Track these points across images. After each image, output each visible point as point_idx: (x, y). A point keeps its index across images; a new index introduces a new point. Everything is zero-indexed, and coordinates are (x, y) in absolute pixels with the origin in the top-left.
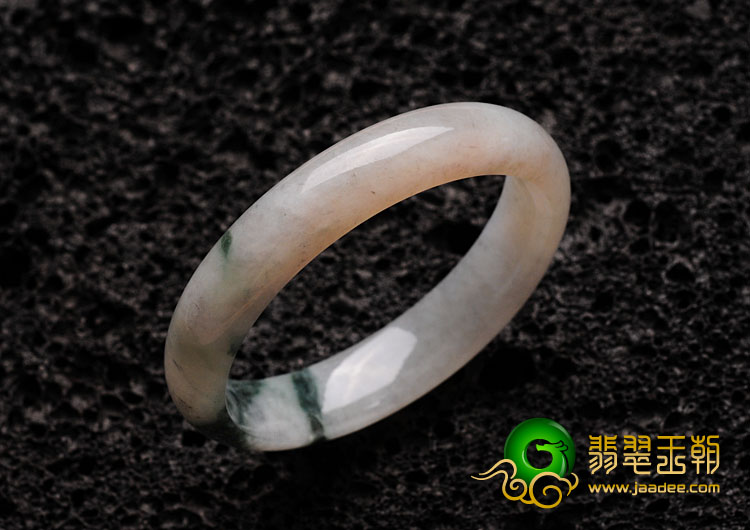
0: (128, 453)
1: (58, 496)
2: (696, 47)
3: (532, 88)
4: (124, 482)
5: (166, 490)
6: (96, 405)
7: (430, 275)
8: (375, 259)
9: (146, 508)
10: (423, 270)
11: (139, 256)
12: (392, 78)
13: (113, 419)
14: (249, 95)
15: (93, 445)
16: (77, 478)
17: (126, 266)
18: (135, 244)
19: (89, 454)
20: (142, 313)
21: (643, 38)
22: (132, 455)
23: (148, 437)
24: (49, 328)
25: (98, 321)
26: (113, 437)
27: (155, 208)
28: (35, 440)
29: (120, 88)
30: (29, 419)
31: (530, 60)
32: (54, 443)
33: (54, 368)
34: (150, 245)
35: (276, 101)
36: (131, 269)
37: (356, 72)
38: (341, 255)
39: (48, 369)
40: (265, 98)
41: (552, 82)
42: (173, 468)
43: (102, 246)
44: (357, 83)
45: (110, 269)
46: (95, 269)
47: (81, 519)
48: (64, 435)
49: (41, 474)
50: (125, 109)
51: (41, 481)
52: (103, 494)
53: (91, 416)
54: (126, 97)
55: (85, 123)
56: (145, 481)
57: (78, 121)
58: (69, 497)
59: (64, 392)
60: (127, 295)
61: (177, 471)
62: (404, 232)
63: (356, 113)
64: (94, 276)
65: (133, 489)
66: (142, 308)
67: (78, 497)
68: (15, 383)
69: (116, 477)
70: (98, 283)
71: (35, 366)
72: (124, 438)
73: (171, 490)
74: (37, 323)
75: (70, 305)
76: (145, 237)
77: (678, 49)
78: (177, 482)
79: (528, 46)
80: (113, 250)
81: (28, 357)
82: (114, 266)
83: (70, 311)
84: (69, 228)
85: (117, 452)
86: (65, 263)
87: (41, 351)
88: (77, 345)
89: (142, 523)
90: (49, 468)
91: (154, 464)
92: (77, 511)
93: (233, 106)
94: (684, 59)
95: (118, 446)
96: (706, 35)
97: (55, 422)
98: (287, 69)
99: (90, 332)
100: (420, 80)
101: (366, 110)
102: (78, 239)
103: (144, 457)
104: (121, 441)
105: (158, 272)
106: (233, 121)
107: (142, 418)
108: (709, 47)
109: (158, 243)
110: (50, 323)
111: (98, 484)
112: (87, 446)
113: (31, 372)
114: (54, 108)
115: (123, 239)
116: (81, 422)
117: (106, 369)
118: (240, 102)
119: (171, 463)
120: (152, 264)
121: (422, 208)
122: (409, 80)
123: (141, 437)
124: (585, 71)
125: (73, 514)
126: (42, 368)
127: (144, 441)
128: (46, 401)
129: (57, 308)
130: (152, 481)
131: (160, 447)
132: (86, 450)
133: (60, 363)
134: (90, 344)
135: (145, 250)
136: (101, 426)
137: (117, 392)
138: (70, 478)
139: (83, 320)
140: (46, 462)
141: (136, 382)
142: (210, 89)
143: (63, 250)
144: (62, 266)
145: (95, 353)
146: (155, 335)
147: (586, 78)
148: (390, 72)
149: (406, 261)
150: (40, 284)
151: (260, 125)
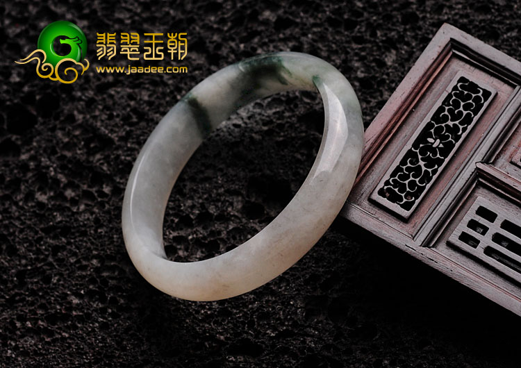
0: (90, 227)
1: (44, 247)
2: (492, 22)
3: (386, 35)
4: (84, 244)
5: (109, 252)
6: (78, 196)
7: (297, 143)
8: (265, 128)
9: (95, 262)
10: (293, 139)
11: (124, 109)
12: (302, 18)
13: (86, 205)
14: (213, 18)
15: (71, 219)
16: (58, 239)
17: (115, 114)
18: (123, 101)
19: (68, 224)
20: (117, 143)
21: (461, 12)
22: (93, 228)
23: (105, 219)
24: (61, 145)
25: (92, 145)
26: (85, 216)
27: (141, 80)
28: (37, 212)
29: (136, 5)
30: (37, 199)
31: (388, 18)
32: (49, 215)
33: (59, 170)
34: (132, 103)
35: (229, 24)
36: (118, 116)
37: (281, 12)
38: (246, 123)
39: (55, 170)
40: (222, 21)
41: (398, 32)
42: (115, 240)
43: (104, 99)
44: (279, 19)
45: (106, 114)
46: (97, 113)
47: (55, 264)
48: (56, 211)
49: (37, 233)
50: (137, 18)
51: (36, 237)
52: (70, 250)
53: (74, 202)
54: (139, 10)
55: (110, 23)
56: (97, 245)
57: (107, 22)
58: (50, 249)
59: (62, 185)
60: (112, 131)
61: (117, 242)
62: (287, 114)
63: (275, 37)
64: (95, 117)
65: (89, 249)
66: (118, 141)
67: (56, 249)
68: (34, 176)
69: (80, 241)
70: (96, 122)
71: (48, 167)
72: (91, 217)
73: (111, 253)
74: (55, 142)
75: (77, 133)
76: (131, 97)
77: (481, 22)
78: (116, 248)
79: (389, 9)
80: (110, 102)
81: (44, 161)
82: (108, 113)
83: (76, 137)
84: (87, 86)
85: (85, 225)
86: (79, 107)
87: (53, 158)
88: (75, 158)
89: (90, 270)
90: (42, 230)
91: (105, 236)
92: (53, 258)
93: (201, 24)
94: (483, 28)
95: (86, 222)
96: (500, 15)
97: (52, 203)
98: (239, 5)
99: (85, 150)
100: (318, 21)
101: (281, 36)
102: (91, 93)
103: (99, 231)
104: (88, 219)
105: (135, 120)
106: (199, 33)
107: (104, 207)
108: (500, 23)
109: (138, 102)
110: (62, 142)
111: (69, 243)
112: (68, 220)
113: (44, 171)
114: (94, 12)
115: (117, 97)
116: (68, 205)
117: (90, 175)
118: (207, 22)
119: (115, 236)
120: (131, 114)
121: (302, 100)
122: (312, 21)
123: (100, 218)
124: (420, 28)
125: (50, 259)
126: (51, 169)
127: (102, 221)
128: (51, 189)
129: (68, 134)
130: (101, 246)
131: (111, 226)
132: (66, 222)
133: (63, 168)
134: (84, 158)
135: (129, 105)
136: (78, 209)
137: (94, 190)
138: (53, 238)
139: (83, 143)
140: (42, 226)
141: (107, 185)
142: (190, 12)
143: (80, 99)
144: (77, 109)
145: (84, 164)
146: (123, 158)
147: (420, 33)
148: (302, 14)
149: (284, 132)
150: (62, 118)
151: (215, 38)
